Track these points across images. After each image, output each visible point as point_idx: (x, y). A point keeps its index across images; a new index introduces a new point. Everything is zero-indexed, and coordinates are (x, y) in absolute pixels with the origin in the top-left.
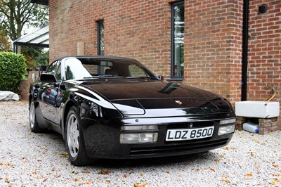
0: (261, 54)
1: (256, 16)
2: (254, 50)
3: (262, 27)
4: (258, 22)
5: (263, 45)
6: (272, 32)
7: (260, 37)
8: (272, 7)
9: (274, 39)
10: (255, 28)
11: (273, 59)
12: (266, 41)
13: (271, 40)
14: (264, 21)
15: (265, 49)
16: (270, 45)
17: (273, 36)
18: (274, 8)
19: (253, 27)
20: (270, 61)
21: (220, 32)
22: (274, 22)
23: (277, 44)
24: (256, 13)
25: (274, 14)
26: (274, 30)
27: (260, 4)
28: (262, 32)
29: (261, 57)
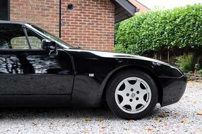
0: (70, 37)
1: (66, 10)
2: (64, 33)
3: (70, 19)
4: (67, 14)
5: (71, 31)
6: (77, 23)
7: (69, 25)
8: (76, 7)
9: (79, 28)
10: (65, 19)
11: (78, 41)
12: (73, 28)
13: (77, 28)
14: (72, 15)
15: (73, 34)
16: (76, 31)
17: (78, 26)
18: (78, 8)
19: (63, 17)
20: (76, 42)
21: (50, 17)
22: (79, 17)
23: (81, 32)
24: (66, 8)
25: (79, 12)
26: (78, 22)
27: (69, 3)
28: (70, 22)
29: (70, 39)
